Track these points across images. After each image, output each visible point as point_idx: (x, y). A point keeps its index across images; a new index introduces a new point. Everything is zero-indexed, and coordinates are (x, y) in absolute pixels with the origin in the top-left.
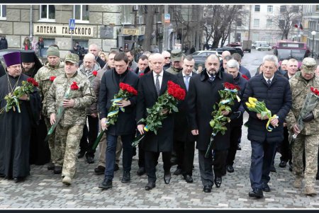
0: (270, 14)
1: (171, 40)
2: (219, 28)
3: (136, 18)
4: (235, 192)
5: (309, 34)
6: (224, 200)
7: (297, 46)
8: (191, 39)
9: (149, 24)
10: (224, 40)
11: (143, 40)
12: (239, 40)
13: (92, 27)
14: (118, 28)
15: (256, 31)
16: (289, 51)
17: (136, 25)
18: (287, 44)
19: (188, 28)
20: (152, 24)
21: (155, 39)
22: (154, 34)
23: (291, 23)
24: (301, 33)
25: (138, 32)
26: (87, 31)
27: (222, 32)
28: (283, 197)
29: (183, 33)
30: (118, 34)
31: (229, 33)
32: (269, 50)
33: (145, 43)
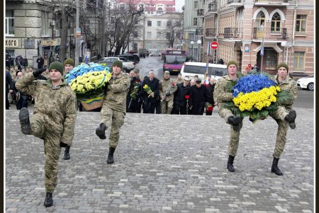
0: (159, 28)
1: (82, 49)
2: (120, 39)
3: (53, 32)
4: (134, 169)
5: (189, 43)
6: (125, 176)
7: (180, 53)
8: (98, 48)
9: (64, 37)
10: (124, 48)
11: (59, 50)
12: (136, 48)
13: (17, 40)
14: (39, 40)
15: (150, 41)
16: (174, 56)
17: (53, 37)
18: (172, 51)
19: (95, 39)
20: (67, 36)
21: (69, 49)
22: (68, 44)
23: (175, 35)
24: (183, 42)
25: (56, 43)
26: (13, 43)
27: (123, 42)
28: (170, 171)
29: (92, 43)
30: (38, 44)
31: (128, 43)
32: (160, 56)
33: (61, 52)
